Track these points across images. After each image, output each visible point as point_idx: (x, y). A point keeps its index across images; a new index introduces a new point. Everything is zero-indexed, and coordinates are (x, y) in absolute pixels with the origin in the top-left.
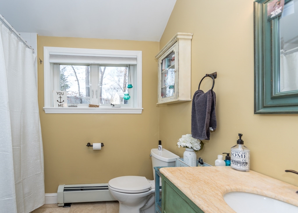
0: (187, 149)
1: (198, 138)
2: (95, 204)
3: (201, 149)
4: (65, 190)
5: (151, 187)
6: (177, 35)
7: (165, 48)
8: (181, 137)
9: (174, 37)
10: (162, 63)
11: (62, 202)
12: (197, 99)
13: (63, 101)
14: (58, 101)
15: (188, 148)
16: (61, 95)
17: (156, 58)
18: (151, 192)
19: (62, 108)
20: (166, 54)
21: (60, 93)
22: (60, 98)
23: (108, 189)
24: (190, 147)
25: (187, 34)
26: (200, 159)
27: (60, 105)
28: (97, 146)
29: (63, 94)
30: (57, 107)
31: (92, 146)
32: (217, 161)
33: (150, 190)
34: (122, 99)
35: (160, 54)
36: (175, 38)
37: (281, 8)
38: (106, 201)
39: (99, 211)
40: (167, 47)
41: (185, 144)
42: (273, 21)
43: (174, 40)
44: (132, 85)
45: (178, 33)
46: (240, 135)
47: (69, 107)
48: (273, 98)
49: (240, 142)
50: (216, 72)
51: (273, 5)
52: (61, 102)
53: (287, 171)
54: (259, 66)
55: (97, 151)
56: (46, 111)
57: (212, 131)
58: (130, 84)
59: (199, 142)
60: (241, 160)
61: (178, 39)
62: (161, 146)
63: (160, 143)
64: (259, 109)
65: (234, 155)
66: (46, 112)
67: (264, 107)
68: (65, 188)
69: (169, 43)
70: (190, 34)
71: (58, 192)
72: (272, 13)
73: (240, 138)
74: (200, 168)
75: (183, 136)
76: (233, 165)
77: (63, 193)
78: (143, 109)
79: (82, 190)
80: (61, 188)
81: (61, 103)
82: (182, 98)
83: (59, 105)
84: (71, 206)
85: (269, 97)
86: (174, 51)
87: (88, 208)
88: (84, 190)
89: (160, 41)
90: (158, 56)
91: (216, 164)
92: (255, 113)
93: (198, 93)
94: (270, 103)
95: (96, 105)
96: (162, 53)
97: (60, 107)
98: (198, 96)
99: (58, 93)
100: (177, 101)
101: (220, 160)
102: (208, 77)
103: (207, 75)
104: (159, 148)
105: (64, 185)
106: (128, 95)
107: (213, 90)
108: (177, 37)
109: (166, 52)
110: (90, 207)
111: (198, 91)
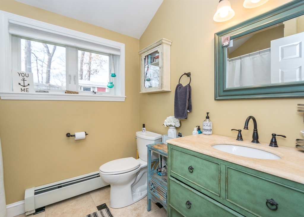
0: (170, 127)
1: (180, 118)
2: (77, 198)
3: (180, 127)
4: (36, 194)
5: (140, 164)
6: (162, 39)
7: (149, 47)
8: (166, 119)
9: (159, 40)
10: (145, 59)
11: (33, 209)
12: (179, 90)
13: (29, 85)
14: (20, 84)
15: (172, 126)
16: (25, 77)
17: (140, 53)
18: (141, 168)
19: (26, 93)
20: (150, 52)
21: (23, 75)
22: (24, 80)
23: (99, 176)
24: (173, 125)
25: (168, 40)
26: (179, 133)
27: (24, 89)
28: (80, 135)
29: (27, 76)
30: (20, 92)
31: (74, 136)
32: (194, 131)
33: (140, 166)
34: (81, 87)
35: (144, 51)
36: (160, 42)
37: (228, 42)
38: (89, 192)
39: (85, 203)
40: (151, 47)
41: (170, 124)
42: (224, 48)
43: (159, 42)
44: (116, 75)
45: (164, 38)
46: (208, 113)
47: (36, 92)
48: (224, 91)
49: (208, 117)
50: (190, 73)
51: (225, 39)
52: (24, 86)
53: (232, 130)
54: (217, 72)
55: (80, 140)
56: (2, 96)
57: (189, 113)
58: (114, 73)
59: (179, 121)
60: (209, 128)
61: (163, 43)
62: (144, 128)
63: (144, 126)
64: (217, 98)
65: (205, 126)
66: (2, 98)
67: (219, 96)
68: (35, 191)
69: (154, 44)
70: (171, 41)
71: (25, 198)
72: (224, 43)
73: (208, 115)
74: (180, 138)
75: (168, 118)
76: (204, 132)
77: (35, 197)
78: (126, 97)
79: (59, 187)
80: (29, 193)
81: (25, 88)
82: (165, 89)
83: (21, 89)
84: (46, 210)
85: (222, 91)
86: (158, 51)
87: (70, 205)
88: (63, 187)
89: (140, 38)
90: (142, 52)
91: (193, 134)
92: (215, 100)
93: (179, 86)
94: (222, 94)
95: (75, 91)
96: (146, 50)
97: (23, 92)
98: (180, 88)
99: (21, 75)
100: (162, 91)
101: (195, 131)
102: (186, 75)
103: (185, 74)
104: (143, 130)
105: (34, 187)
106: (112, 83)
107: (190, 84)
108: (162, 41)
109: (150, 50)
110: (73, 203)
111: (178, 84)
